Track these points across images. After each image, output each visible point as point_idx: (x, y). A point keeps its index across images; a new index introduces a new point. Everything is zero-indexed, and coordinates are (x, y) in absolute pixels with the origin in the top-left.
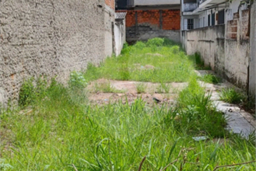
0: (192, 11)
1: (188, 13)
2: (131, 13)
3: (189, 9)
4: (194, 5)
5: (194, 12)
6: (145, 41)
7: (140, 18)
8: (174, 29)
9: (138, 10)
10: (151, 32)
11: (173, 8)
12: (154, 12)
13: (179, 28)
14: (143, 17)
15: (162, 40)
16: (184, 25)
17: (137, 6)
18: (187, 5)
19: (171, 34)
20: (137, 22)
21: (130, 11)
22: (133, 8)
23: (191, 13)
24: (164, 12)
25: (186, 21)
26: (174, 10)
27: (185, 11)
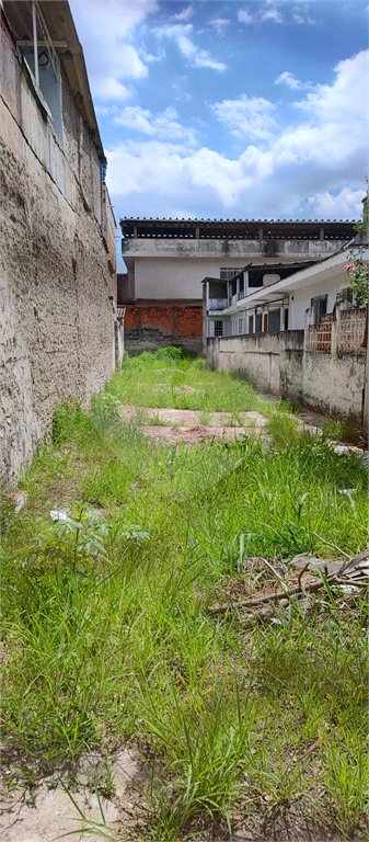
0: (221, 309)
1: (215, 313)
2: (132, 310)
3: (216, 307)
4: (224, 302)
5: (225, 312)
6: (154, 350)
7: (145, 318)
8: (193, 335)
9: (142, 306)
10: (162, 338)
11: (192, 305)
12: (166, 309)
13: (201, 334)
14: (150, 316)
15: (179, 350)
16: (209, 329)
17: (139, 300)
18: (215, 301)
19: (189, 343)
20: (140, 323)
21: (130, 307)
22: (133, 303)
23: (220, 313)
24: (179, 310)
25: (212, 325)
26: (194, 307)
27: (211, 310)
